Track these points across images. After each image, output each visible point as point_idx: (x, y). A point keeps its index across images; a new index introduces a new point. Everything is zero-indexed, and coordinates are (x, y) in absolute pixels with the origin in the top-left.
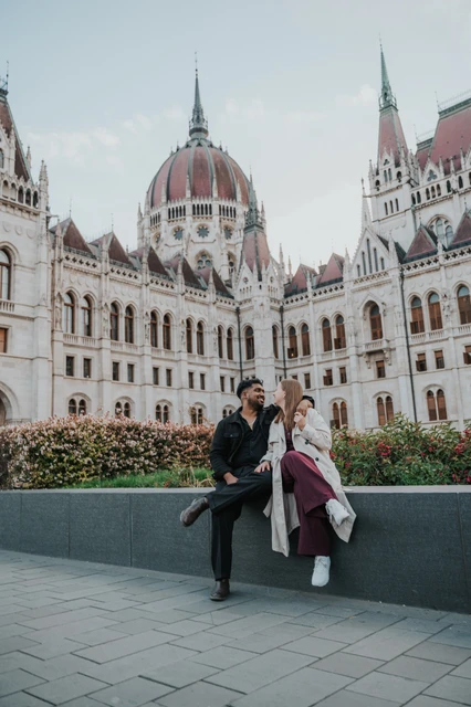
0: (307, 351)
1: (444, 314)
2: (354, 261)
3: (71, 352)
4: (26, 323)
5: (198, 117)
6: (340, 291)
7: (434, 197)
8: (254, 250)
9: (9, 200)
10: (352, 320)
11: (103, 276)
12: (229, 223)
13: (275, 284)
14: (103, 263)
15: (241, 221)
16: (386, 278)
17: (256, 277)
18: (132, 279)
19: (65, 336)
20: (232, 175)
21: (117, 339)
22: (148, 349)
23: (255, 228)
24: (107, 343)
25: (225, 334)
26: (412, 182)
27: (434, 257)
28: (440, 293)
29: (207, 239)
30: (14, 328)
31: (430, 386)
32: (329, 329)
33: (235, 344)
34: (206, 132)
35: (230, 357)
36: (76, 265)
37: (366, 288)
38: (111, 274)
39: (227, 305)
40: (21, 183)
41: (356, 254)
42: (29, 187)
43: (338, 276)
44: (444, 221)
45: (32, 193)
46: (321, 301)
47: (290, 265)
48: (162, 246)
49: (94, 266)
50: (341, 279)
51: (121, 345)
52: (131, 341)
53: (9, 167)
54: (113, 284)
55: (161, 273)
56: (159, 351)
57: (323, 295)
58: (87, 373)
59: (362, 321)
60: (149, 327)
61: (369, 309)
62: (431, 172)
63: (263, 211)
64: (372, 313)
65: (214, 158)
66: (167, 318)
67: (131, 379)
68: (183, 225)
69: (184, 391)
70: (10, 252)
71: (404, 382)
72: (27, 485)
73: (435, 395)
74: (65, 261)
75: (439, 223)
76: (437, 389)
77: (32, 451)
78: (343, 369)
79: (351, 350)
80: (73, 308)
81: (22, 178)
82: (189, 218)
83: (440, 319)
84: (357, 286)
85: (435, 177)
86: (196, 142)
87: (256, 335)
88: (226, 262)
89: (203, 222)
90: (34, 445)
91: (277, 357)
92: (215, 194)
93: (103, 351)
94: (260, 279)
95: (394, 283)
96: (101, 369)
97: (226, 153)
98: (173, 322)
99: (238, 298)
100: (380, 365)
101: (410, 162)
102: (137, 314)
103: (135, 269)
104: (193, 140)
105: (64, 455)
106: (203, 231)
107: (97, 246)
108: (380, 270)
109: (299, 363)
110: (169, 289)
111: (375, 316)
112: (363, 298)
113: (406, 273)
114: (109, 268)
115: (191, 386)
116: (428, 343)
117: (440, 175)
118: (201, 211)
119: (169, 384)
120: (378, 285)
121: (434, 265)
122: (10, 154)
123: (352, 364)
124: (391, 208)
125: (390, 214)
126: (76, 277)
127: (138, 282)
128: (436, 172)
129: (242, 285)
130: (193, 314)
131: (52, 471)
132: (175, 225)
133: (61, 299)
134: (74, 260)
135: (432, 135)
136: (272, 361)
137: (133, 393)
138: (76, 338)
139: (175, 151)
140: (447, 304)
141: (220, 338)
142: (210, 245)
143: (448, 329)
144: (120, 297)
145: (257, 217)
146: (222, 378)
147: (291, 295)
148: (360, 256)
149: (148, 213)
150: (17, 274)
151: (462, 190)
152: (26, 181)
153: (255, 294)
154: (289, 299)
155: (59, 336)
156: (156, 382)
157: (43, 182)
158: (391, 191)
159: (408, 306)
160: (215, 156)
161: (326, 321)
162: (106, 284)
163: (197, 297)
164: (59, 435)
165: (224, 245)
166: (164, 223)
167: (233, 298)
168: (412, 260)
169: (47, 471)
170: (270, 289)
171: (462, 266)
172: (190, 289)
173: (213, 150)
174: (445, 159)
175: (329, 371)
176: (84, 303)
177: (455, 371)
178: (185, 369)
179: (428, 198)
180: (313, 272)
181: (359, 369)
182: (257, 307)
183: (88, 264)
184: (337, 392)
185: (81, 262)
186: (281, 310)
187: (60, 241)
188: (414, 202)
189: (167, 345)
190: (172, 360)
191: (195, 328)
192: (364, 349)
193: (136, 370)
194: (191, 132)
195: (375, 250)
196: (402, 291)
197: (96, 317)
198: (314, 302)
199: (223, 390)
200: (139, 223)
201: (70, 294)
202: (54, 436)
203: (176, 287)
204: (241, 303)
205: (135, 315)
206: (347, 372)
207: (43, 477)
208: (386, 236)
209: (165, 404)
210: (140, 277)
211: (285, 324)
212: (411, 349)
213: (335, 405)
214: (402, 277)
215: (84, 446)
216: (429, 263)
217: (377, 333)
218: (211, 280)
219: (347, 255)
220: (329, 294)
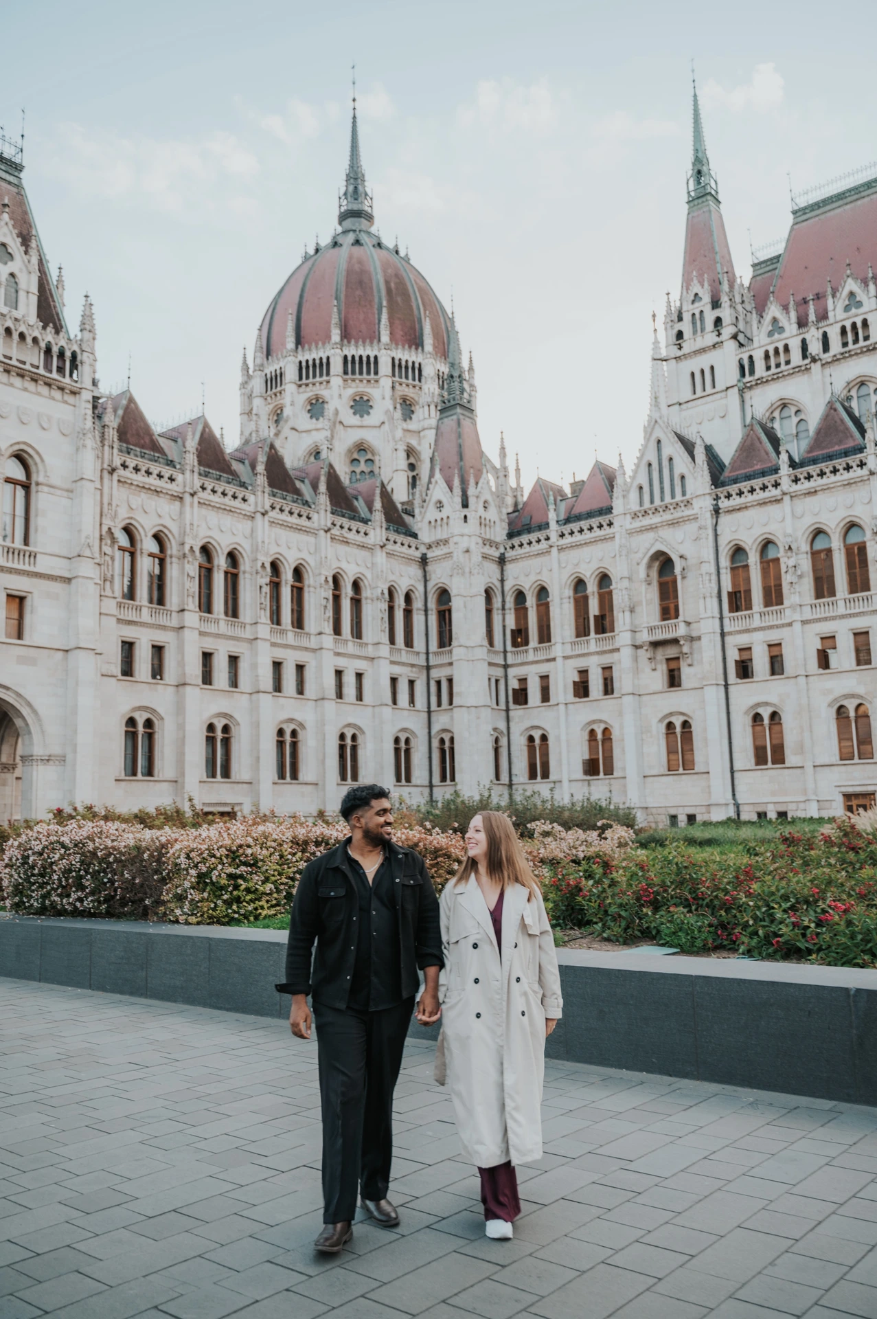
0: (545, 635)
1: (786, 579)
2: (633, 478)
3: (130, 633)
4: (56, 587)
5: (356, 188)
6: (606, 531)
7: (778, 365)
8: (454, 450)
9: (27, 367)
10: (626, 583)
11: (187, 498)
12: (410, 392)
13: (492, 514)
14: (188, 473)
15: (431, 388)
16: (688, 512)
17: (458, 500)
18: (237, 503)
19: (119, 605)
20: (417, 301)
21: (209, 610)
22: (265, 629)
23: (459, 410)
24: (192, 618)
25: (400, 602)
26: (741, 337)
27: (772, 478)
28: (782, 542)
29: (367, 420)
30: (36, 595)
31: (758, 705)
32: (586, 598)
33: (418, 619)
34: (370, 218)
35: (409, 642)
36: (140, 478)
37: (652, 528)
38: (201, 494)
39: (405, 549)
40: (48, 336)
41: (638, 466)
42: (62, 343)
43: (604, 505)
44: (793, 409)
45: (68, 354)
46: (572, 547)
47: (518, 470)
48: (286, 431)
49: (172, 479)
50: (609, 510)
51: (217, 621)
52: (235, 614)
53: (28, 308)
54: (204, 511)
55: (288, 491)
56: (283, 632)
57: (578, 537)
58: (158, 671)
59: (644, 586)
60: (267, 589)
61: (656, 565)
62: (775, 320)
63: (471, 369)
64: (661, 572)
65: (385, 271)
66: (298, 573)
67: (234, 683)
68: (324, 393)
69: (327, 703)
70: (30, 461)
71: (714, 695)
72: (193, 919)
73: (766, 721)
74: (121, 472)
75: (786, 413)
76: (770, 710)
77: (201, 876)
78: (607, 669)
79: (622, 635)
80: (132, 554)
81: (50, 329)
82: (336, 381)
83: (779, 587)
84: (637, 524)
85: (781, 330)
86: (351, 237)
87: (456, 604)
88: (403, 463)
89: (362, 387)
90: (204, 869)
91: (491, 644)
92: (385, 338)
93: (187, 633)
94: (465, 505)
95: (701, 522)
96: (181, 664)
97: (407, 259)
98: (309, 580)
99: (425, 536)
100: (673, 665)
101: (738, 299)
102: (245, 566)
103: (243, 485)
104: (345, 232)
105: (240, 881)
106: (361, 405)
107: (175, 441)
108: (679, 497)
109: (531, 656)
110: (303, 522)
111: (665, 579)
112: (647, 545)
113: (724, 504)
114: (198, 483)
115: (340, 695)
116: (755, 630)
117: (791, 327)
118: (358, 367)
119: (301, 691)
120: (674, 523)
121: (773, 492)
122: (29, 283)
123: (623, 662)
124: (703, 381)
125: (699, 392)
126: (140, 499)
127: (248, 508)
128: (783, 321)
129: (432, 514)
130: (344, 565)
131: (225, 902)
132: (309, 393)
133: (114, 540)
134: (137, 469)
135: (779, 249)
136: (482, 653)
137: (236, 706)
138: (139, 609)
139: (311, 251)
140: (791, 562)
141: (391, 609)
142: (375, 432)
143: (791, 607)
144: (216, 535)
145: (462, 391)
146: (394, 681)
147: (519, 534)
148: (644, 470)
149: (260, 368)
150: (41, 499)
151: (827, 357)
152: (57, 332)
153: (456, 532)
154: (516, 541)
155: (110, 606)
156: (278, 687)
157: (87, 335)
158: (702, 351)
159: (725, 562)
160: (386, 266)
161: (580, 584)
162: (193, 512)
163: (352, 536)
164: (234, 855)
165: (399, 433)
166: (289, 388)
167: (415, 536)
168: (735, 481)
169: (219, 902)
170: (482, 523)
171: (820, 497)
172: (340, 520)
173: (383, 253)
174: (799, 298)
175: (584, 673)
176: (151, 546)
177: (802, 680)
178: (330, 663)
179: (768, 368)
180: (559, 492)
181: (637, 671)
182: (458, 556)
183: (160, 476)
184: (597, 709)
185: (148, 473)
186: (502, 561)
187: (112, 434)
188: (743, 375)
189: (299, 622)
190: (307, 649)
191: (347, 592)
192: (645, 637)
193: (243, 666)
194: (343, 217)
195: (671, 459)
196: (716, 535)
197: (173, 572)
198: (561, 549)
199: (395, 702)
200: (244, 385)
201: (128, 530)
202: (227, 856)
203: (315, 516)
204: (430, 547)
205: (242, 568)
206: (616, 674)
207: (214, 909)
208: (690, 434)
209: (292, 726)
210: (251, 498)
211: (509, 585)
212: (728, 639)
213: (592, 732)
214: (717, 511)
215: (265, 868)
216: (764, 488)
217: (669, 610)
218: (378, 504)
219: (622, 466)
220: (587, 536)
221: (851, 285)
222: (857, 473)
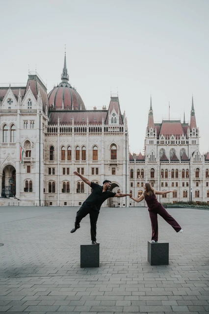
6: (144, 163)
27: (168, 161)
28: (168, 170)
34: (68, 80)
46: (138, 165)
50: (144, 160)
59: (148, 172)
61: (152, 170)
62: (163, 137)
75: (162, 150)
78: (142, 183)
83: (167, 176)
84: (149, 163)
86: (65, 84)
95: (158, 165)
97: (75, 90)
104: (63, 83)
108: (155, 161)
112: (151, 167)
113: (161, 163)
116: (164, 180)
117: (164, 139)
120: (154, 164)
121: (168, 163)
124: (151, 142)
125: (151, 144)
140: (169, 173)
143: (169, 178)
148: (150, 156)
151: (169, 144)
158: (152, 138)
159: (161, 171)
161: (138, 170)
168: (163, 160)
175: (139, 183)
188: (157, 143)
194: (62, 78)
195: (154, 156)
196: (160, 167)
198: (136, 165)
212: (161, 181)
217: (152, 176)
220: (140, 163)
221: (173, 136)
222: (178, 163)
